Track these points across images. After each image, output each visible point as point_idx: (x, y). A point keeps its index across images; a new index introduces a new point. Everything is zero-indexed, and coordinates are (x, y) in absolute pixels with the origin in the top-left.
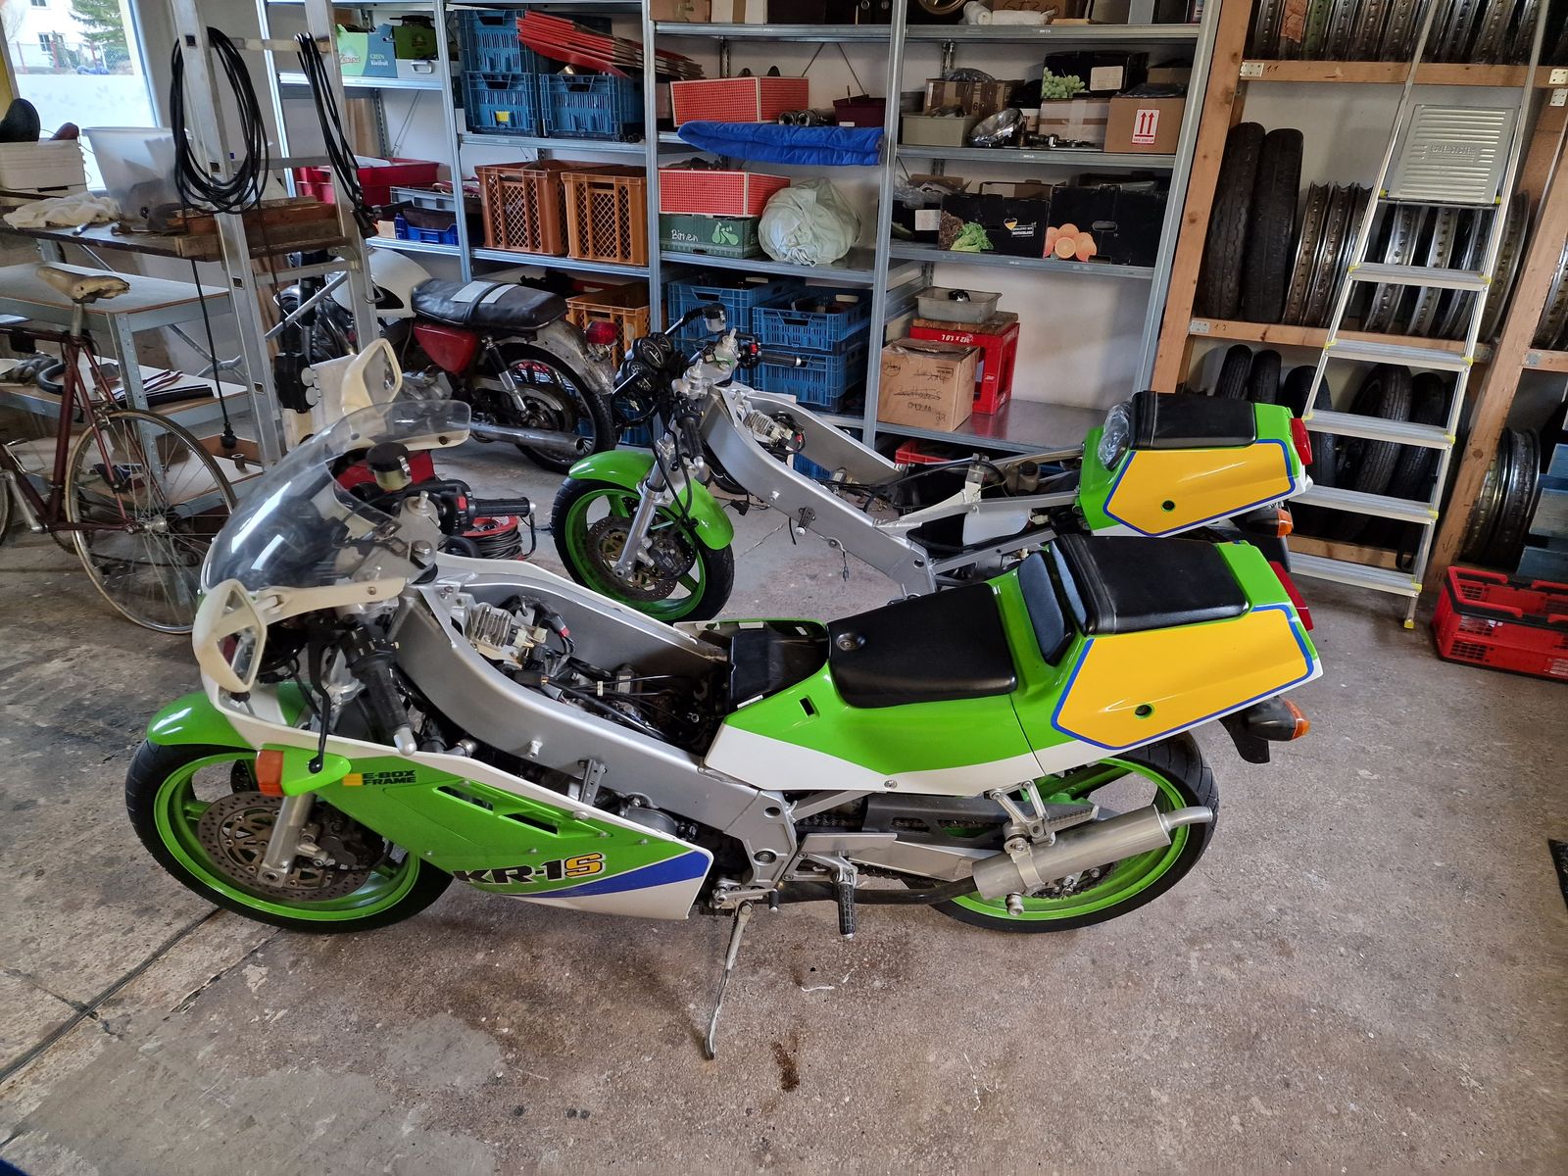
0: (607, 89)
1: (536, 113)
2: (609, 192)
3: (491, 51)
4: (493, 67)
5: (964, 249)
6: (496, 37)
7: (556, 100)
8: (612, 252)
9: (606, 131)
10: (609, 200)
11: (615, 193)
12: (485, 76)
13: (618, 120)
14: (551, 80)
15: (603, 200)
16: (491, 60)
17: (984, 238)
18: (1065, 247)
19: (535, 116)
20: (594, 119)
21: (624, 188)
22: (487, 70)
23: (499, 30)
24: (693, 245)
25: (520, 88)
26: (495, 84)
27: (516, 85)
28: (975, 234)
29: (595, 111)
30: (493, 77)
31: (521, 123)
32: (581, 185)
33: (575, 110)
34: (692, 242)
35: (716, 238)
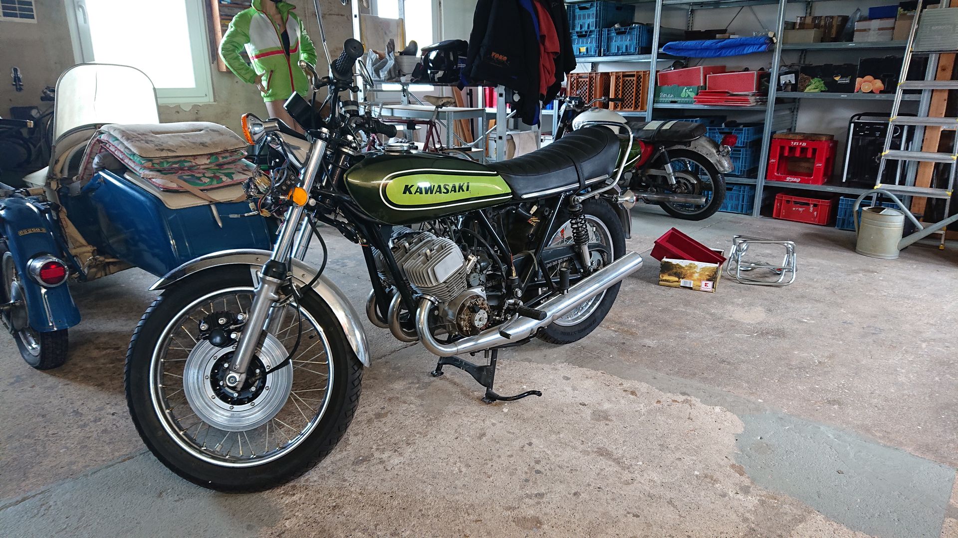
0: (635, 32)
1: (599, 47)
2: (632, 78)
3: (581, 22)
4: (581, 28)
5: (812, 91)
6: (584, 15)
7: (609, 39)
8: (630, 106)
9: (632, 51)
10: (632, 82)
11: (635, 78)
12: (577, 32)
13: (639, 45)
14: (608, 31)
15: (629, 82)
16: (581, 25)
17: (823, 85)
18: (867, 87)
19: (598, 48)
20: (627, 46)
21: (640, 76)
22: (578, 29)
23: (586, 12)
24: (670, 99)
25: (593, 36)
26: (581, 35)
27: (591, 35)
28: (818, 84)
29: (628, 43)
30: (581, 32)
31: (591, 51)
32: (619, 76)
33: (619, 43)
34: (671, 98)
35: (683, 95)
